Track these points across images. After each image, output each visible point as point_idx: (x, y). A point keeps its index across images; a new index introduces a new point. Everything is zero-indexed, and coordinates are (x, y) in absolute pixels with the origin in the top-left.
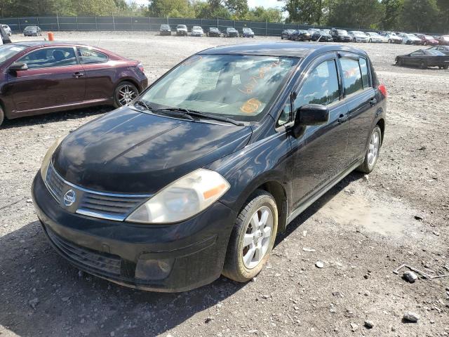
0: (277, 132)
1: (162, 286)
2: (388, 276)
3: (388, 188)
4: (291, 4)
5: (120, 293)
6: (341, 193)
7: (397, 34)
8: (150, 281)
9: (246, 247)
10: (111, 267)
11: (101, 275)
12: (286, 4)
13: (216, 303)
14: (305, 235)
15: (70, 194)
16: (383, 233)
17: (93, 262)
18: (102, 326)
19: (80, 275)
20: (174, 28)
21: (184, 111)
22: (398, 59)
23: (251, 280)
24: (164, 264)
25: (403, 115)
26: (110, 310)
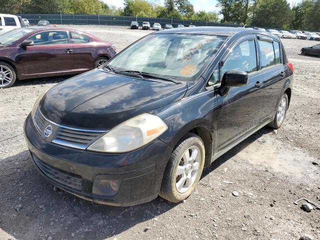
0: (206, 90)
1: (112, 201)
2: (289, 206)
3: (292, 141)
4: (225, 10)
5: (82, 205)
6: (255, 142)
7: (303, 32)
8: (103, 196)
9: (179, 176)
10: (75, 185)
11: (68, 190)
12: (221, 9)
13: (154, 217)
14: (225, 171)
15: (49, 128)
16: (286, 173)
17: (63, 180)
18: (66, 228)
19: (55, 190)
20: (140, 24)
21: (138, 72)
22: (303, 50)
23: (182, 202)
24: (114, 184)
25: (305, 89)
26: (73, 217)
